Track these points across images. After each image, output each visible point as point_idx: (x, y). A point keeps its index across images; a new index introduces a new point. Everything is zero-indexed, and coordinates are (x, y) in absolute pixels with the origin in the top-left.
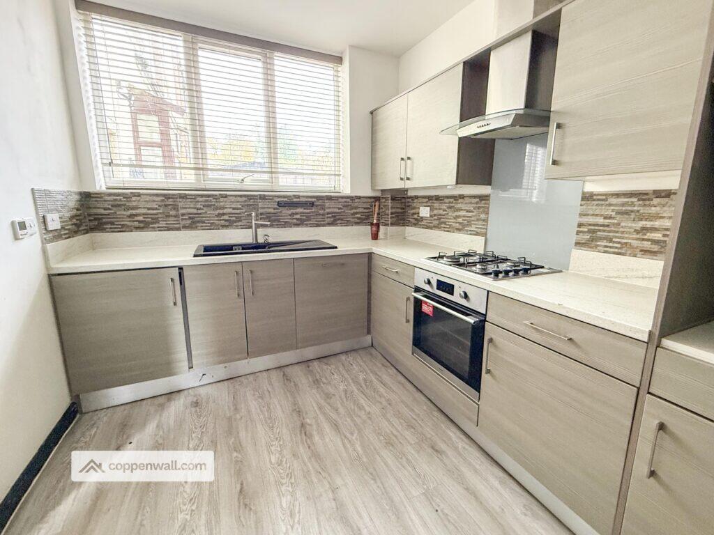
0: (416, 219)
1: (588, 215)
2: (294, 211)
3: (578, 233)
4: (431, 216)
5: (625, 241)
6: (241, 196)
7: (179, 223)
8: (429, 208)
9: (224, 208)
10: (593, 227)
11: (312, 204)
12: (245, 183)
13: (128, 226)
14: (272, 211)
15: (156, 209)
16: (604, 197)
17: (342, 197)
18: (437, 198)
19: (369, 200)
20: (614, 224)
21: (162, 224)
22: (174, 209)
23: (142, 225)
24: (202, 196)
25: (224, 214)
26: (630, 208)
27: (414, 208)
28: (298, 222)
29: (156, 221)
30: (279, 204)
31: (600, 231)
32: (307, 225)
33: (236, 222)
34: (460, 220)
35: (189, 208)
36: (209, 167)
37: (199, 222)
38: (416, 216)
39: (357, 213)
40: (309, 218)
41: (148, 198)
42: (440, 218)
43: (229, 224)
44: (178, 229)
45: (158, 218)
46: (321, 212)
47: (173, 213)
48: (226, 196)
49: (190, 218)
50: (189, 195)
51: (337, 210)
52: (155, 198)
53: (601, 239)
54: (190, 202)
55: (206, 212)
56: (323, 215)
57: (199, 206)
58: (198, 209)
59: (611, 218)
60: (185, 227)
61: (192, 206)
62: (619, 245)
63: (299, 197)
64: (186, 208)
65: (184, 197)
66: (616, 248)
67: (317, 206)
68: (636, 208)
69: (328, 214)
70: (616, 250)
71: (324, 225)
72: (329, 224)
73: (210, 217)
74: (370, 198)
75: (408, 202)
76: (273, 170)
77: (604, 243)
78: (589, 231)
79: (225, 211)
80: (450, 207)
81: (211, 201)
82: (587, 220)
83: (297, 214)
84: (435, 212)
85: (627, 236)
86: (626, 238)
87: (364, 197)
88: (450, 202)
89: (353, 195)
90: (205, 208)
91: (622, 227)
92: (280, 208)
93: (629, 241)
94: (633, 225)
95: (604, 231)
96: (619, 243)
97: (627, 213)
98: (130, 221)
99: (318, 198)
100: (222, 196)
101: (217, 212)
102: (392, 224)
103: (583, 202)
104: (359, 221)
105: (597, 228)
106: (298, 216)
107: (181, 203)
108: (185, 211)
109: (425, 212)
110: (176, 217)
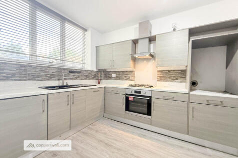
4: (116, 77)
7: (26, 78)
14: (67, 74)
15: (15, 71)
18: (118, 72)
22: (25, 71)
24: (39, 66)
25: (48, 74)
27: (110, 74)
28: (75, 78)
29: (13, 76)
32: (78, 79)
33: (53, 78)
34: (127, 77)
35: (33, 71)
36: (37, 55)
37: (36, 77)
38: (110, 77)
39: (92, 76)
40: (79, 77)
41: (10, 66)
42: (119, 77)
43: (50, 78)
44: (25, 80)
45: (15, 75)
47: (24, 73)
48: (50, 68)
49: (32, 76)
50: (33, 66)
51: (87, 75)
52: (15, 66)
54: (33, 68)
58: (36, 72)
60: (29, 79)
63: (76, 70)
65: (30, 66)
67: (81, 73)
69: (84, 76)
71: (83, 80)
72: (85, 79)
73: (42, 75)
74: (96, 71)
75: (107, 73)
81: (43, 69)
82: (159, 76)
83: (75, 75)
84: (118, 75)
87: (94, 71)
88: (122, 73)
89: (91, 70)
90: (40, 72)
92: (70, 73)
99: (82, 70)
101: (45, 73)
102: (103, 79)
107: (28, 69)
108: (30, 72)
109: (114, 75)
110: (25, 74)
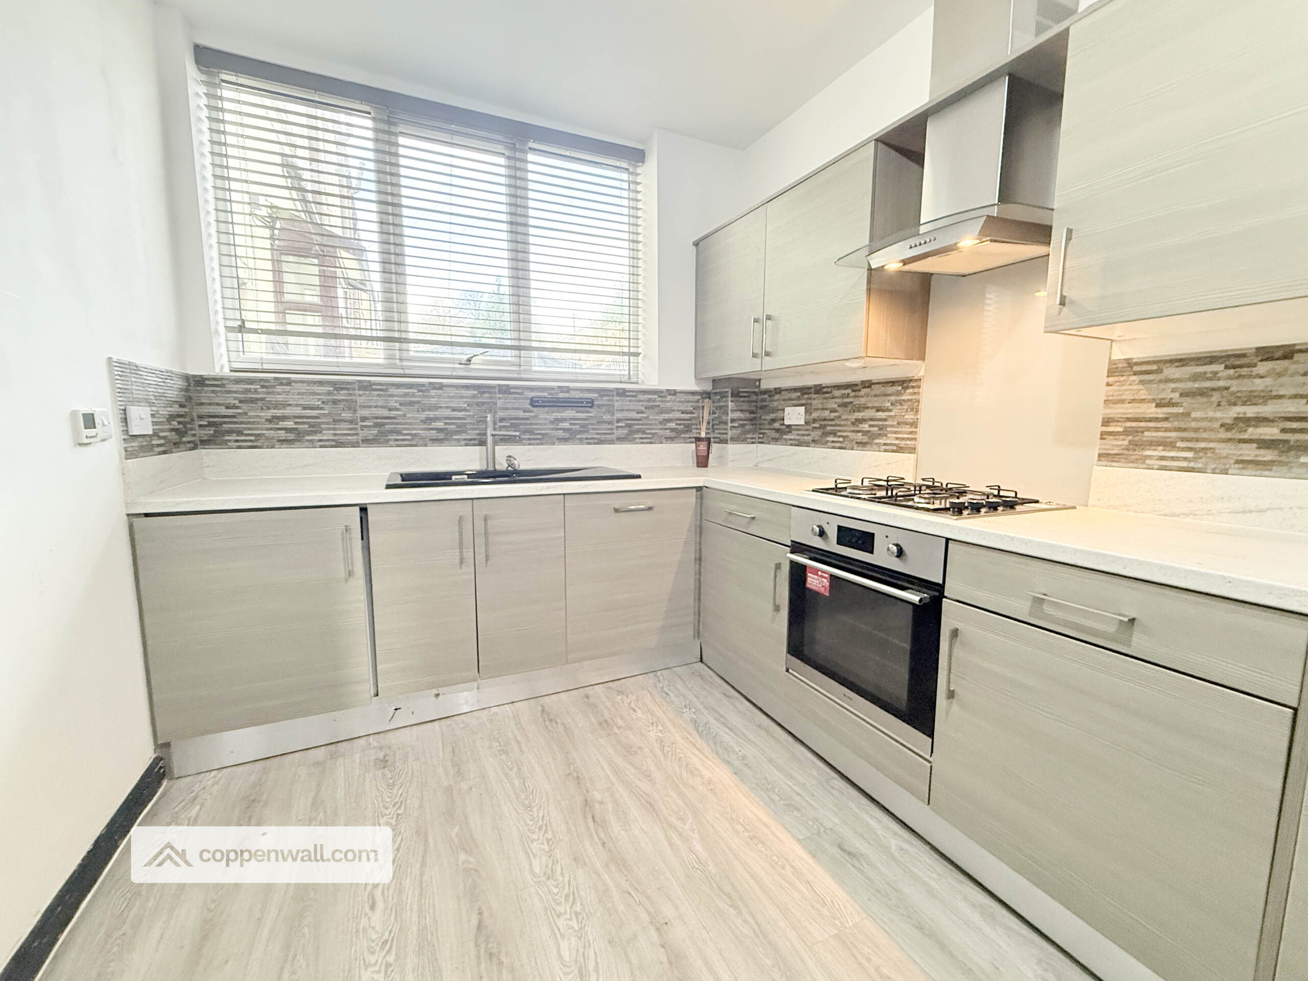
0: (777, 430)
1: (1122, 401)
2: (559, 415)
3: (1103, 435)
4: (807, 423)
5: (1202, 445)
6: (467, 387)
7: (357, 434)
8: (803, 408)
9: (436, 408)
10: (1134, 424)
11: (591, 403)
12: (472, 366)
13: (268, 439)
14: (521, 414)
15: (318, 408)
16: (1155, 367)
17: (645, 392)
18: (818, 389)
19: (691, 398)
20: (1177, 415)
21: (327, 435)
22: (350, 409)
23: (291, 436)
24: (398, 386)
25: (436, 419)
26: (1208, 384)
27: (775, 410)
28: (567, 435)
29: (315, 429)
30: (534, 403)
31: (1148, 429)
32: (581, 440)
33: (457, 433)
34: (865, 427)
35: (376, 407)
36: (411, 336)
37: (392, 432)
38: (776, 425)
39: (670, 420)
40: (584, 429)
41: (304, 388)
42: (825, 426)
43: (443, 437)
44: (355, 445)
45: (320, 423)
46: (607, 417)
47: (346, 415)
48: (441, 387)
49: (376, 425)
50: (375, 384)
51: (634, 415)
52: (317, 389)
53: (1153, 444)
54: (378, 395)
55: (405, 415)
56: (609, 423)
57: (392, 404)
58: (390, 410)
59: (1170, 404)
60: (367, 442)
61: (380, 404)
62: (1190, 455)
63: (568, 390)
64: (370, 407)
65: (367, 387)
66: (1185, 459)
67: (599, 406)
68: (1221, 383)
69: (618, 421)
70: (1185, 464)
71: (611, 442)
72: (621, 440)
73: (410, 424)
74: (693, 393)
75: (763, 400)
76: (522, 343)
77: (1159, 452)
78: (1126, 432)
79: (438, 413)
80: (845, 405)
81: (413, 395)
82: (1122, 411)
83: (563, 420)
84: (815, 415)
85: (1205, 435)
86: (1204, 440)
87: (682, 392)
88: (843, 396)
89: (663, 387)
90: (403, 408)
91: (1195, 419)
92: (535, 409)
93: (1212, 445)
94: (1219, 414)
95: (1157, 429)
96: (1190, 449)
97: (1202, 393)
98: (271, 429)
99: (602, 392)
100: (434, 386)
101: (423, 415)
102: (734, 440)
103: (1111, 380)
104: (673, 434)
105: (1143, 424)
106: (566, 425)
107: (361, 399)
108: (366, 413)
109: (795, 415)
110: (351, 422)
